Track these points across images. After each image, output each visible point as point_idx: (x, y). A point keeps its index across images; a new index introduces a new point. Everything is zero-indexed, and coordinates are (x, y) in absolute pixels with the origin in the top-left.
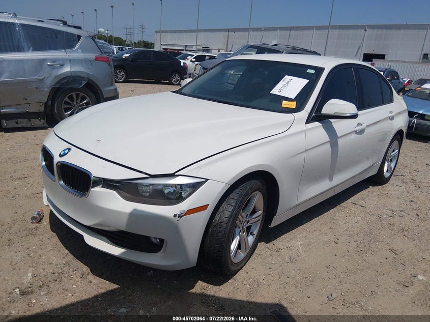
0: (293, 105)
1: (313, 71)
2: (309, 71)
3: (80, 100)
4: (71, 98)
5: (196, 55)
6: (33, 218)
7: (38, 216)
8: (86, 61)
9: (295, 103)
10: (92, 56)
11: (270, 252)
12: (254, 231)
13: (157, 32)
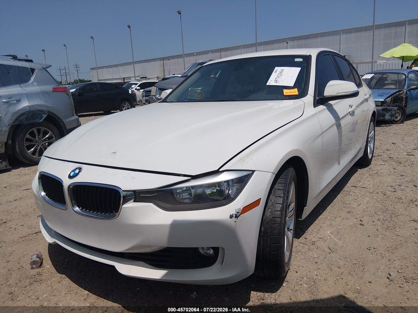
0: (295, 92)
1: (301, 60)
2: (297, 60)
3: (41, 135)
4: (32, 134)
5: (139, 83)
6: (34, 263)
7: (38, 259)
8: (44, 94)
9: (296, 90)
10: (49, 88)
11: (307, 247)
12: (289, 226)
13: (92, 69)
